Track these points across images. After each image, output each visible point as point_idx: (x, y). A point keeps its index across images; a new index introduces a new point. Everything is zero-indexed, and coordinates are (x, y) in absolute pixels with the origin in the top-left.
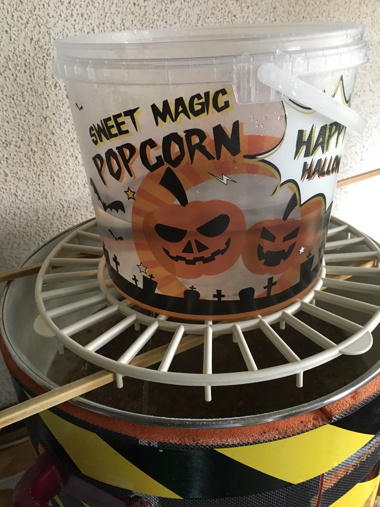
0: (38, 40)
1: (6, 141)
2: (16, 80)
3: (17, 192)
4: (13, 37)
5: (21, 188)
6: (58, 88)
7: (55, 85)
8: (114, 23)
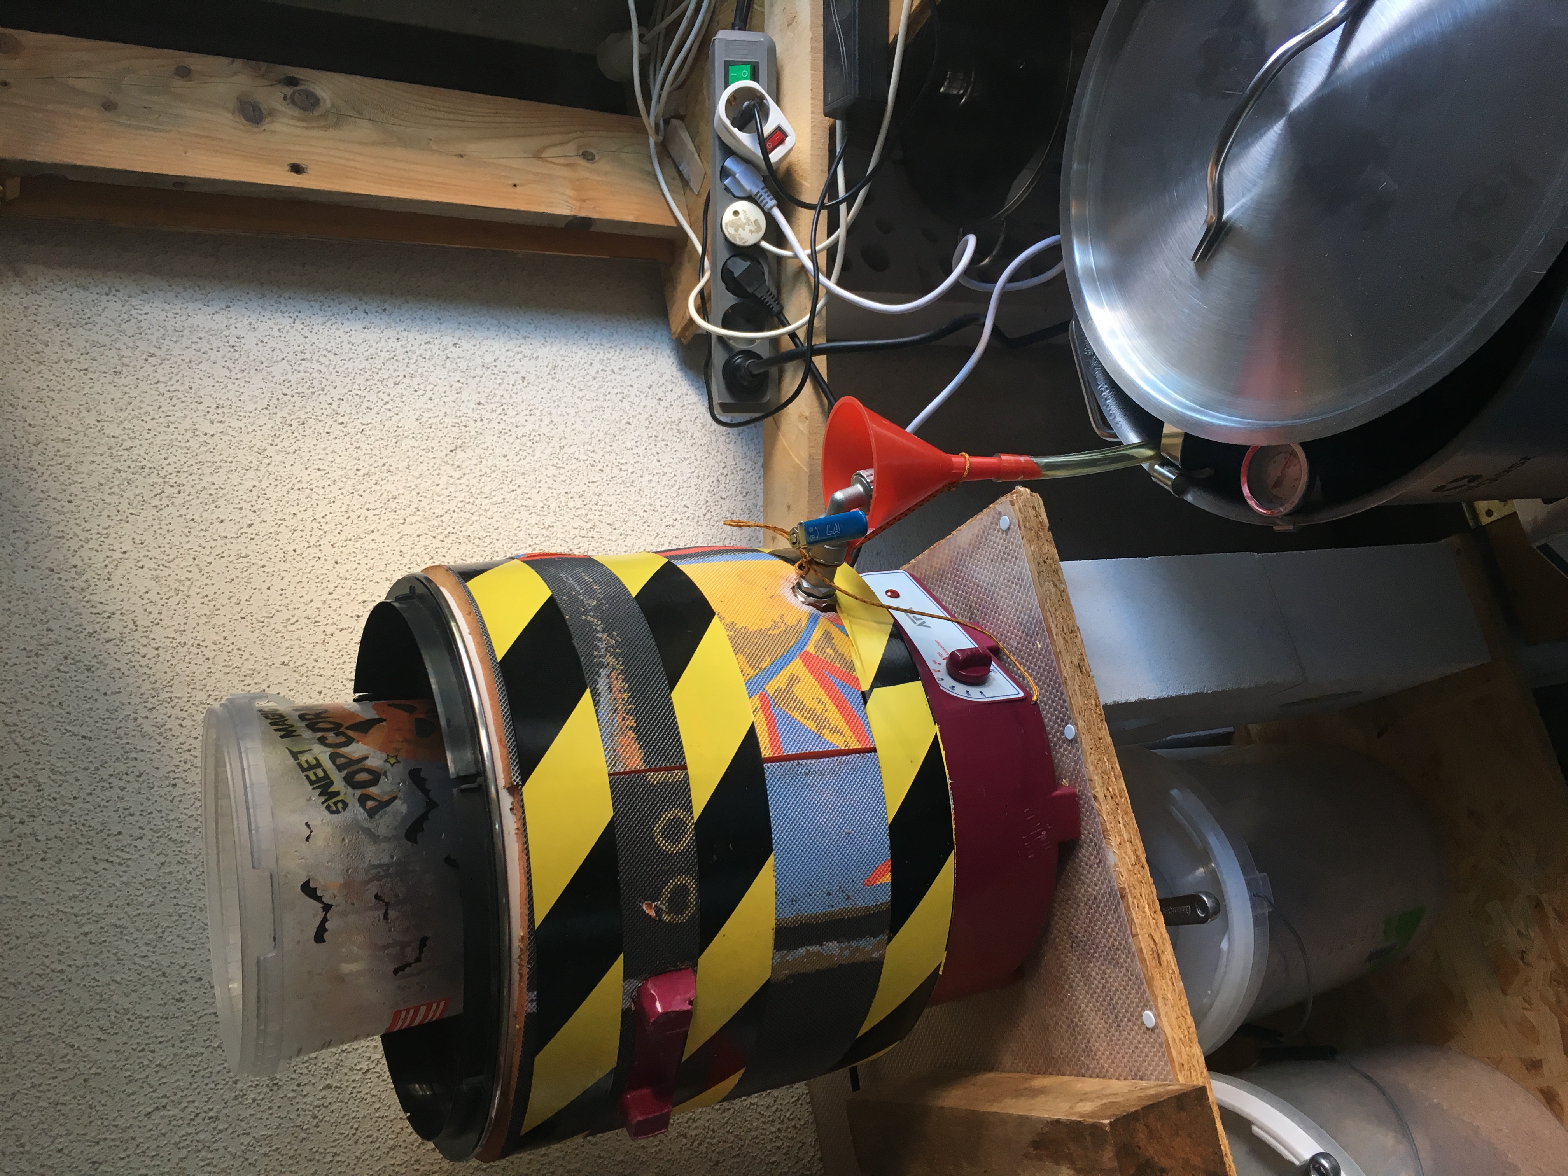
0: (102, 1029)
1: (268, 1085)
2: (165, 1067)
3: (361, 1069)
4: (94, 1070)
5: (356, 1061)
6: (182, 995)
7: (177, 1000)
8: (74, 897)
